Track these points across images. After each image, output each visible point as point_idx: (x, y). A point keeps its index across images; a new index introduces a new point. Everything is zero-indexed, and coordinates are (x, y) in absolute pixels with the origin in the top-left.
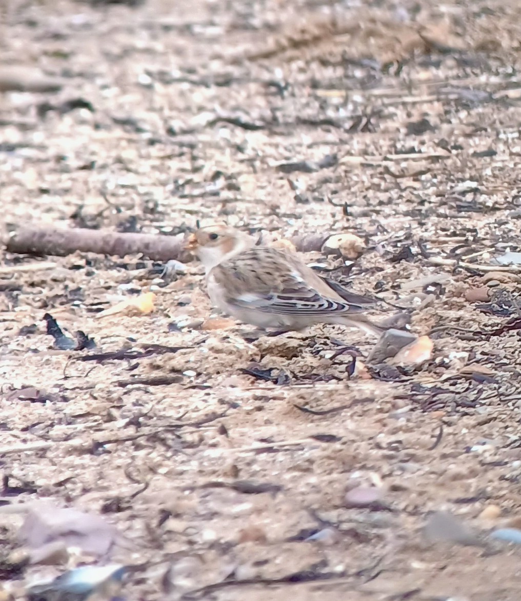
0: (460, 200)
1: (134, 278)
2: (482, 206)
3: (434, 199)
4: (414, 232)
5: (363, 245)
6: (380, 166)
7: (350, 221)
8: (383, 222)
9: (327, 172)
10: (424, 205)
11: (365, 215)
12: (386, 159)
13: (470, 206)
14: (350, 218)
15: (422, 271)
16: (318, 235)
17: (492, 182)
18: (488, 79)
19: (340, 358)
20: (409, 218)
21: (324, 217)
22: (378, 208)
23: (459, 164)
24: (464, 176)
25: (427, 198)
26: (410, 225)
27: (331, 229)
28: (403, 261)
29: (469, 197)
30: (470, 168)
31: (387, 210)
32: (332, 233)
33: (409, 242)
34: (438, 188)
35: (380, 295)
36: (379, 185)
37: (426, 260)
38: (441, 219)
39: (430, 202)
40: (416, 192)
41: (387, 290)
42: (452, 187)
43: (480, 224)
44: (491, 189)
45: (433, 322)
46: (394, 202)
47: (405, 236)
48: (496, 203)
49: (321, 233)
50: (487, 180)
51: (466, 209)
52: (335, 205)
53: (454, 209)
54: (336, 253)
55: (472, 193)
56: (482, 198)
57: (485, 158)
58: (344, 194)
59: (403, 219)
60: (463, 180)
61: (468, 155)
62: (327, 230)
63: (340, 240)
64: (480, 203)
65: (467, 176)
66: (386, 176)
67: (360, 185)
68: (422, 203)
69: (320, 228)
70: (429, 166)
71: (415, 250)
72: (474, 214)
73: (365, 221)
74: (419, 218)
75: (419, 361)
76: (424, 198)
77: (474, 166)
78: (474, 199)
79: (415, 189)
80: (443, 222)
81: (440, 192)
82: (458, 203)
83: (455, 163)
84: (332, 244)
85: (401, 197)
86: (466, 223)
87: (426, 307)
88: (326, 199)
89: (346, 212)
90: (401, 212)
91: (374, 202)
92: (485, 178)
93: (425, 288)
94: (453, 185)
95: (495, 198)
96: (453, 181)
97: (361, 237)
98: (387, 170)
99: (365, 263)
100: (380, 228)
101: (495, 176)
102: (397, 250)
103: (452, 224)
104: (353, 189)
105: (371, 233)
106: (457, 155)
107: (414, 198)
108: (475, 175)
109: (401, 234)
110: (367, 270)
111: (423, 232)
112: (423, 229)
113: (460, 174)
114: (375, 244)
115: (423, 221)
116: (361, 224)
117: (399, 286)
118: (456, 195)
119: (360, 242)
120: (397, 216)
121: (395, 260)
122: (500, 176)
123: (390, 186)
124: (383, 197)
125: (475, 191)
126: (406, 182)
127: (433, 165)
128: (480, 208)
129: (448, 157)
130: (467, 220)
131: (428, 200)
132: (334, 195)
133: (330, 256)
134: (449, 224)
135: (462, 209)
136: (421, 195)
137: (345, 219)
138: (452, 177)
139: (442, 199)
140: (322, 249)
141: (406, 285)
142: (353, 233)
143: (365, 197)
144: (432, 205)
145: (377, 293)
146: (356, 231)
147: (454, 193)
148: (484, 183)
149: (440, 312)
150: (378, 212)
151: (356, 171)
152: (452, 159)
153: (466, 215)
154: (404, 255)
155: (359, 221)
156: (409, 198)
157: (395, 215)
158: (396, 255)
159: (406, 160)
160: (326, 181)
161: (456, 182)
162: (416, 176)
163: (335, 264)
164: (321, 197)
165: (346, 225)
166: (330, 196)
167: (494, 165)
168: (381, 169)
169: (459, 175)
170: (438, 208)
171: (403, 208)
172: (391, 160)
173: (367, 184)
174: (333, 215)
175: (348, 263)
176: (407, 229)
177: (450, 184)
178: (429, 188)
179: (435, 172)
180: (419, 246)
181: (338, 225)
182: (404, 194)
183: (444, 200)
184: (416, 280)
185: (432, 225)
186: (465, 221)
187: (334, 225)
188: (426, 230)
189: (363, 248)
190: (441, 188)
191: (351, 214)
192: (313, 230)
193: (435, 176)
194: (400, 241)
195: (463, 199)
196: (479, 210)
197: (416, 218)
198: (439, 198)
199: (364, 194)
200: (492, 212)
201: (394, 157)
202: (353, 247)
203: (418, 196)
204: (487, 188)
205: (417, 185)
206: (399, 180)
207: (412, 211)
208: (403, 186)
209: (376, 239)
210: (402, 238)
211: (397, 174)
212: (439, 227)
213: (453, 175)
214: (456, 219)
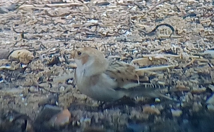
0: (89, 31)
2: (100, 34)
3: (73, 29)
4: (61, 49)
5: (33, 56)
6: (42, 10)
7: (26, 42)
8: (44, 42)
9: (13, 14)
10: (67, 33)
11: (34, 38)
12: (46, 6)
13: (94, 34)
14: (25, 40)
15: (65, 71)
16: (6, 50)
17: (107, 20)
19: (18, 121)
20: (59, 40)
21: (10, 39)
22: (41, 35)
23: (88, 9)
24: (90, 17)
25: (69, 29)
26: (59, 44)
27: (14, 46)
28: (55, 65)
29: (93, 29)
30: (94, 12)
31: (46, 36)
32: (15, 49)
33: (59, 54)
34: (75, 23)
35: (41, 85)
36: (42, 21)
37: (68, 65)
38: (77, 41)
39: (71, 32)
40: (63, 26)
41: (45, 82)
42: (83, 23)
43: (100, 45)
44: (106, 24)
45: (71, 101)
46: (50, 31)
47: (56, 51)
48: (109, 32)
49: (8, 49)
50: (103, 19)
51: (91, 36)
52: (17, 33)
53: (84, 36)
54: (17, 60)
55: (95, 26)
56: (100, 30)
57: (103, 6)
58: (22, 26)
59: (55, 41)
60: (90, 19)
61: (93, 4)
62: (12, 47)
63: (19, 53)
64: (100, 33)
65: (92, 17)
66: (46, 16)
67: (31, 21)
68: (66, 32)
69: (8, 45)
70: (71, 11)
71: (61, 59)
72: (96, 38)
73: (34, 41)
74: (64, 40)
75: (63, 123)
76: (67, 29)
77: (96, 11)
78: (96, 30)
79: (62, 24)
80: (78, 43)
81: (77, 25)
82: (87, 32)
83: (85, 9)
84: (14, 55)
85: (54, 28)
86: (92, 44)
87: (67, 92)
88: (12, 29)
89: (23, 36)
90: (54, 37)
91: (39, 31)
92: (102, 18)
93: (67, 81)
94: (84, 22)
95: (108, 30)
96: (84, 20)
97: (31, 51)
98: (47, 13)
99: (33, 66)
100: (42, 46)
101: (108, 17)
102: (52, 59)
103: (83, 45)
104: (27, 24)
105: (37, 49)
106: (87, 4)
107: (62, 29)
108: (97, 16)
109: (54, 49)
110: (34, 71)
111: (66, 48)
112: (67, 47)
113: (88, 15)
114: (39, 55)
115: (67, 43)
116: (31, 44)
117: (52, 80)
118: (86, 28)
119: (31, 54)
120: (52, 39)
121: (51, 64)
122: (111, 17)
123: (49, 21)
124: (44, 28)
125: (97, 25)
126: (57, 20)
127: (73, 10)
128: (99, 35)
129: (81, 6)
130: (92, 42)
131: (70, 30)
132: (17, 27)
133: (13, 62)
134: (81, 44)
135: (89, 36)
136: (66, 27)
137: (22, 41)
138: (84, 17)
139: (77, 30)
140: (9, 58)
141: (56, 79)
142: (26, 49)
143: (34, 28)
144: (72, 33)
145: (40, 84)
146: (29, 47)
147: (84, 26)
148: (102, 21)
149: (75, 95)
150: (41, 37)
151: (29, 13)
152: (84, 7)
153: (91, 40)
154: (56, 62)
155: (30, 42)
156: (59, 29)
157: (51, 38)
158: (51, 62)
159: (58, 7)
160: (12, 18)
161: (86, 20)
162: (63, 16)
163: (16, 66)
164: (9, 28)
165: (23, 44)
166: (14, 27)
167: (108, 10)
168: (42, 12)
169: (88, 16)
170: (75, 35)
171: (55, 34)
172: (49, 7)
173: (35, 21)
174: (16, 38)
175: (24, 66)
176: (57, 47)
177: (82, 21)
178: (70, 23)
179: (74, 14)
180: (64, 57)
181: (18, 44)
182: (56, 27)
183: (79, 30)
184: (62, 77)
185: (72, 45)
186: (91, 43)
187: (16, 44)
188: (68, 48)
189: (32, 58)
190: (77, 23)
191: (26, 38)
192: (4, 47)
193: (74, 17)
194: (53, 54)
195: (90, 30)
196: (99, 37)
197: (63, 41)
198: (76, 29)
199: (33, 26)
200: (106, 38)
201: (50, 5)
202: (26, 57)
203: (64, 28)
204: (103, 24)
205: (63, 21)
206: (53, 19)
207: (61, 36)
208: (56, 23)
209: (40, 52)
210: (55, 52)
211: (52, 15)
212: (75, 46)
213: (84, 16)
214: (85, 42)
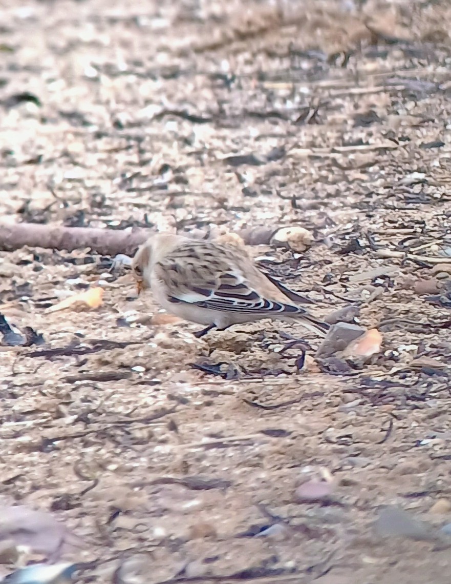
0: (409, 192)
1: (83, 273)
2: (429, 198)
3: (382, 191)
4: (361, 224)
5: (312, 238)
6: (327, 158)
7: (299, 214)
8: (331, 214)
9: (275, 165)
10: (371, 197)
11: (314, 207)
12: (333, 151)
13: (418, 198)
14: (299, 210)
15: (370, 263)
16: (266, 228)
17: (440, 173)
18: (435, 69)
19: (289, 351)
20: (357, 210)
21: (272, 210)
22: (326, 201)
23: (407, 155)
24: (411, 168)
25: (374, 190)
26: (358, 217)
27: (280, 222)
28: (351, 254)
29: (417, 189)
30: (418, 159)
31: (335, 202)
32: (281, 226)
33: (357, 234)
34: (386, 180)
35: (328, 288)
36: (327, 178)
37: (374, 252)
38: (390, 210)
39: (378, 194)
40: (363, 185)
41: (336, 283)
42: (399, 179)
43: (429, 216)
44: (439, 180)
45: (381, 315)
46: (342, 194)
47: (353, 229)
48: (444, 194)
49: (269, 226)
50: (434, 171)
51: (414, 201)
52: (284, 198)
53: (402, 201)
54: (285, 246)
55: (420, 185)
56: (430, 190)
57: (433, 149)
58: (292, 186)
59: (351, 211)
60: (411, 172)
61: (415, 145)
62: (275, 223)
63: (289, 233)
64: (428, 195)
65: (415, 167)
66: (334, 168)
67: (308, 178)
68: (370, 195)
69: (268, 221)
70: (377, 158)
71: (363, 242)
72: (422, 205)
73: (313, 213)
74: (366, 210)
75: (369, 354)
76: (372, 190)
77: (422, 157)
78: (422, 190)
79: (363, 181)
80: (391, 214)
81: (389, 183)
82: (406, 195)
83: (402, 154)
84: (281, 236)
85: (348, 189)
86: (415, 215)
87: (375, 300)
88: (274, 192)
89: (294, 205)
90: (349, 204)
91: (322, 194)
92: (432, 169)
93: (373, 281)
94: (401, 176)
95: (443, 189)
96: (401, 173)
97: (309, 229)
98: (335, 162)
99: (314, 256)
100: (328, 220)
101: (442, 167)
102: (345, 243)
103: (400, 216)
104: (301, 182)
105: (319, 225)
106: (404, 147)
107: (362, 191)
108: (423, 167)
109: (349, 226)
110: (315, 263)
111: (371, 224)
112: (371, 222)
113: (407, 165)
114: (323, 237)
115: (371, 213)
116: (309, 217)
117: (347, 279)
118: (404, 187)
119: (309, 235)
120: (345, 208)
121: (344, 252)
122: (447, 167)
123: (338, 178)
124: (331, 189)
125: (423, 182)
126: (354, 174)
127: (380, 157)
128: (428, 200)
129: (395, 149)
130: (415, 211)
131: (376, 192)
132: (282, 188)
133: (278, 249)
134: (397, 216)
135: (410, 201)
136: (369, 187)
137: (293, 211)
138: (400, 169)
139: (389, 191)
140: (271, 241)
141: (354, 278)
142: (301, 226)
143: (313, 189)
144: (380, 197)
145: (325, 286)
146: (305, 223)
147: (401, 185)
148: (432, 174)
149: (389, 305)
150: (325, 205)
151: (304, 164)
152: (400, 150)
153: (414, 207)
154: (352, 248)
155: (308, 213)
156: (356, 190)
157: (343, 207)
158: (344, 247)
159: (353, 152)
160: (274, 173)
161: (404, 173)
162: (364, 168)
163: (284, 257)
164: (269, 190)
165: (295, 218)
166: (278, 188)
167: (442, 156)
168: (328, 162)
169: (407, 167)
170: (386, 200)
171: (351, 200)
172: (339, 152)
173: (315, 176)
174: (282, 208)
175: (297, 256)
176: (355, 221)
177: (398, 176)
178: (376, 180)
179: (383, 164)
180: (367, 238)
181: (287, 218)
182: (351, 186)
183: (392, 192)
184: (364, 273)
185: (380, 217)
186: (413, 213)
187: (282, 218)
188: (374, 223)
189: (312, 241)
190: (389, 180)
191: (299, 207)
192: (262, 223)
193: (382, 168)
194: (348, 234)
195: (411, 190)
196: (426, 202)
197: (364, 210)
198: (387, 190)
199: (312, 186)
200: (440, 203)
201: (342, 149)
202: (301, 239)
203: (366, 188)
204: (435, 179)
205: (365, 177)
206: (347, 172)
207: (360, 203)
208: (350, 178)
209: (324, 231)
210: (350, 231)
211: (345, 166)
212: (386, 219)
213: (401, 167)
214: (404, 211)
